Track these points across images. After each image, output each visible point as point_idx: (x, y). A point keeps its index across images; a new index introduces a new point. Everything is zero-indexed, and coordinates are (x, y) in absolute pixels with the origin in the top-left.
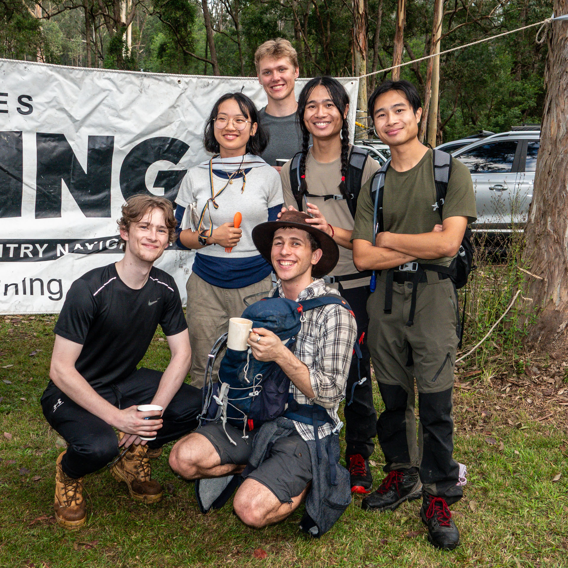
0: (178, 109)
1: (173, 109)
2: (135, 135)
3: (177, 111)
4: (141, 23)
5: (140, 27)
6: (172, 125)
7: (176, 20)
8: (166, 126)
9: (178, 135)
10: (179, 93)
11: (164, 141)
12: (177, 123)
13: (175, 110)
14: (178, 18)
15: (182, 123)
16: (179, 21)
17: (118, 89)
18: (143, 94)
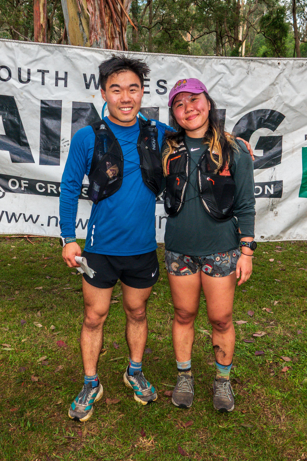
0: (277, 86)
1: (272, 86)
2: (242, 108)
3: (276, 88)
4: (252, 40)
5: (251, 43)
6: (272, 99)
7: (275, 36)
8: (267, 100)
9: (276, 107)
10: (279, 73)
11: (265, 112)
12: (276, 98)
13: (274, 87)
14: (276, 34)
15: (280, 98)
16: (277, 36)
17: (230, 72)
18: (250, 75)
